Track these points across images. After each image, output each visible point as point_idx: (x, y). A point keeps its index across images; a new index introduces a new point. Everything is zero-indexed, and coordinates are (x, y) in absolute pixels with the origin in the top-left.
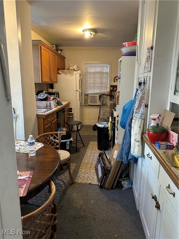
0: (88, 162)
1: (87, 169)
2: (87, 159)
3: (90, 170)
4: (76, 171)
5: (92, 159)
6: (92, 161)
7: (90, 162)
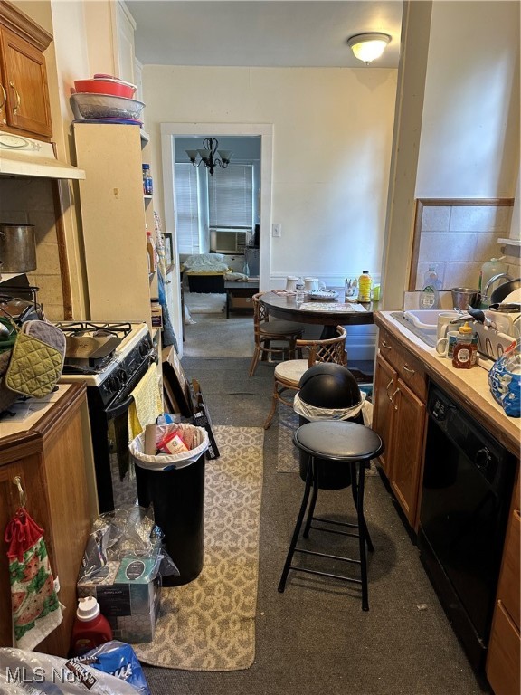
0: (241, 480)
1: (244, 457)
2: (247, 495)
3: (232, 457)
4: (270, 449)
5: (228, 493)
6: (230, 486)
7: (235, 483)
